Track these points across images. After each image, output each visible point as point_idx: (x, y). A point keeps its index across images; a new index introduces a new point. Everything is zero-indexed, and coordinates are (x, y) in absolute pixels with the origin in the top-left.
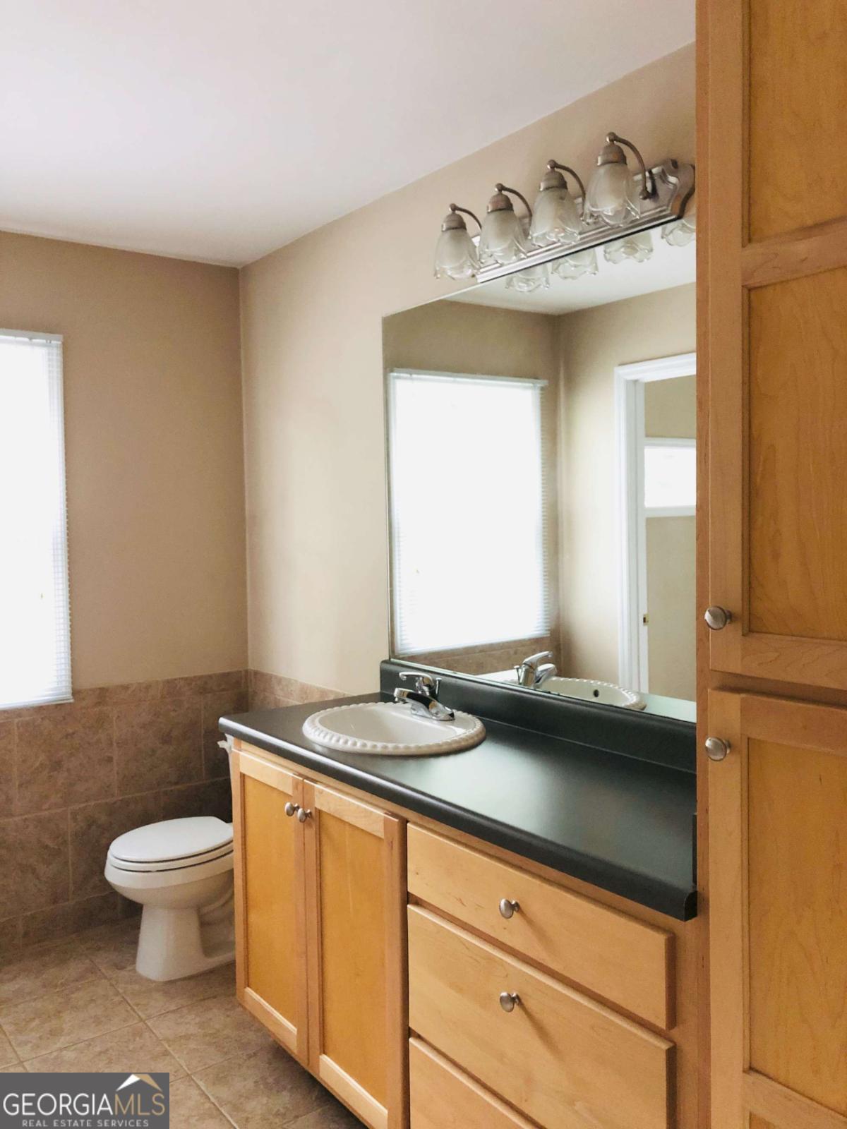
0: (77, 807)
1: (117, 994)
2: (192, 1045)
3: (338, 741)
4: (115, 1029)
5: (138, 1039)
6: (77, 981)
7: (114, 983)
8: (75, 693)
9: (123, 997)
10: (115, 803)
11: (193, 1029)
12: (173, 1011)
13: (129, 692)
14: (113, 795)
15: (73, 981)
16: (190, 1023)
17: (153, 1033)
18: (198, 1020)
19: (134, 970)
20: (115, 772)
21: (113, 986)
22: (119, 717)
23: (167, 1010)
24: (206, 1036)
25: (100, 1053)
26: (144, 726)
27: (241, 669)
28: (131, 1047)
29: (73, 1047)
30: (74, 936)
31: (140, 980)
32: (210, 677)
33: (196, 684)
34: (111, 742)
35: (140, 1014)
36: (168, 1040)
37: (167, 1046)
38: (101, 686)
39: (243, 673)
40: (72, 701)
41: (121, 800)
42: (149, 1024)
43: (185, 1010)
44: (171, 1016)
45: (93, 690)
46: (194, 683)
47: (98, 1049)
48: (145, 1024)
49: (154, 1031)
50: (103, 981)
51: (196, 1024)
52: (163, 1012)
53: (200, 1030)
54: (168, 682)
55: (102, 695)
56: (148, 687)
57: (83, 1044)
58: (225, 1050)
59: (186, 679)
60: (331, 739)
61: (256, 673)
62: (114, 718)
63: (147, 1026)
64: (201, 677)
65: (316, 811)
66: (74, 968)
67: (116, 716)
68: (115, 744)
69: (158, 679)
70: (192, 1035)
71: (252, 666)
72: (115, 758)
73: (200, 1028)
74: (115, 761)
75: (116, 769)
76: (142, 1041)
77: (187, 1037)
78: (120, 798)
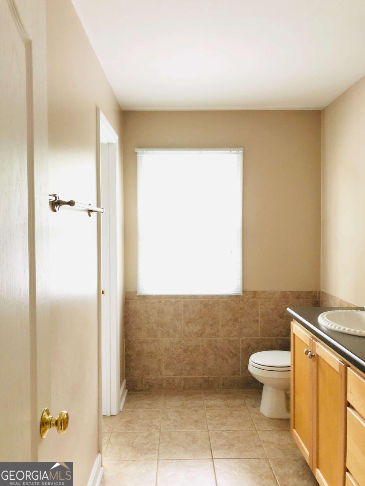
0: (244, 338)
1: (250, 416)
2: (273, 447)
3: (332, 326)
4: (245, 430)
5: (252, 437)
6: (237, 407)
7: (250, 412)
8: (244, 292)
9: (252, 419)
10: (259, 339)
11: (275, 440)
12: (269, 431)
13: (266, 294)
14: (258, 336)
15: (235, 407)
16: (275, 437)
17: (259, 437)
18: (278, 438)
19: (259, 410)
20: (260, 327)
21: (249, 413)
22: (261, 304)
23: (267, 430)
24: (280, 445)
25: (236, 437)
26: (272, 309)
27: (317, 290)
28: (248, 439)
29: (227, 431)
30: (241, 390)
31: (260, 414)
32: (302, 292)
33: (295, 295)
34: (258, 314)
35: (256, 427)
36: (263, 441)
37: (262, 443)
38: (255, 290)
39: (318, 292)
40: (242, 295)
41: (262, 339)
42: (258, 432)
43: (274, 432)
44: (268, 432)
45: (251, 292)
46: (294, 294)
47: (236, 435)
48: (257, 432)
49: (259, 436)
50: (246, 410)
51: (277, 439)
52: (265, 429)
53: (278, 442)
54: (283, 292)
55: (255, 293)
56: (274, 293)
57: (231, 431)
58: (286, 453)
59: (291, 292)
60: (329, 324)
61: (323, 293)
62: (259, 304)
63: (257, 433)
64: (297, 292)
65: (316, 355)
66: (238, 402)
67: (260, 304)
68: (260, 315)
69: (278, 290)
70: (274, 442)
71: (322, 290)
72: (260, 321)
73: (278, 441)
74: (259, 322)
75: (260, 326)
76: (253, 438)
77: (272, 443)
78: (261, 338)
